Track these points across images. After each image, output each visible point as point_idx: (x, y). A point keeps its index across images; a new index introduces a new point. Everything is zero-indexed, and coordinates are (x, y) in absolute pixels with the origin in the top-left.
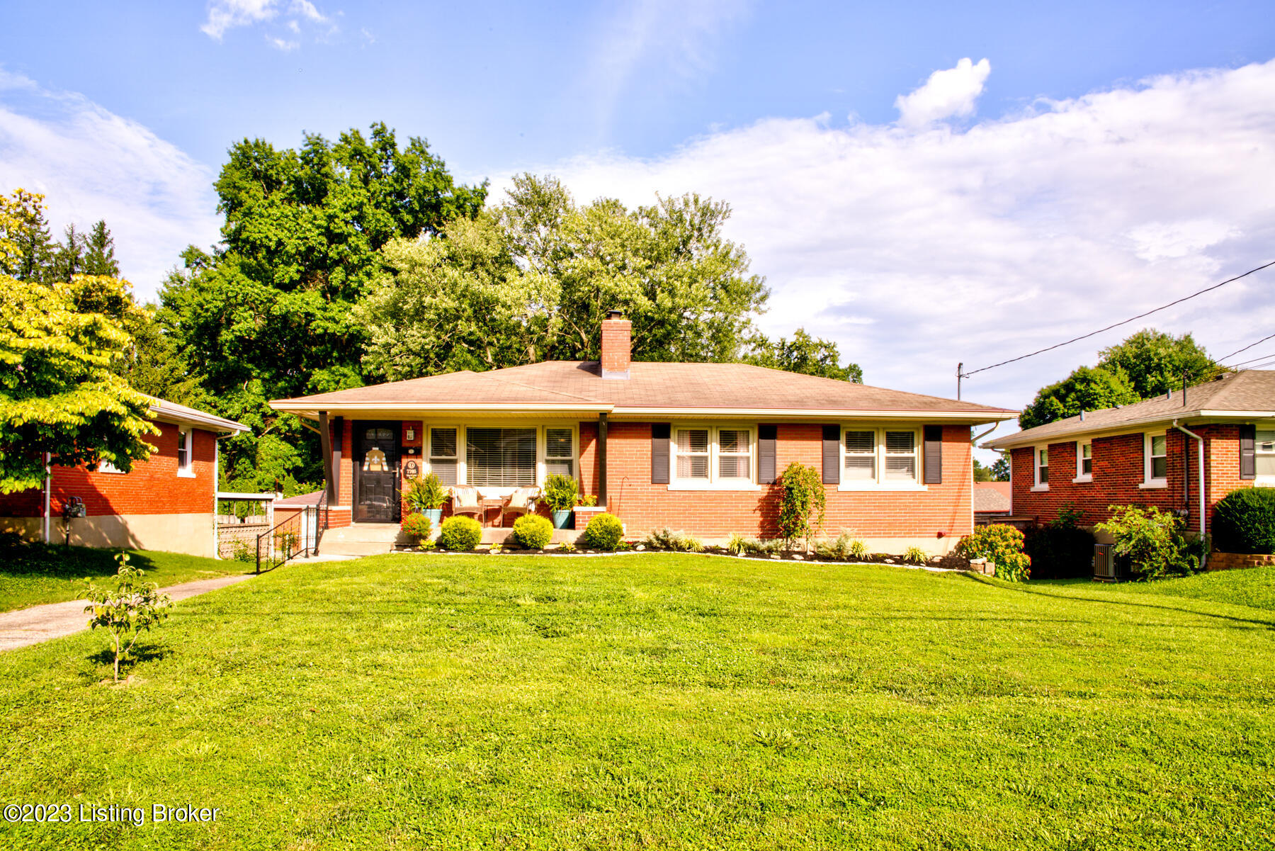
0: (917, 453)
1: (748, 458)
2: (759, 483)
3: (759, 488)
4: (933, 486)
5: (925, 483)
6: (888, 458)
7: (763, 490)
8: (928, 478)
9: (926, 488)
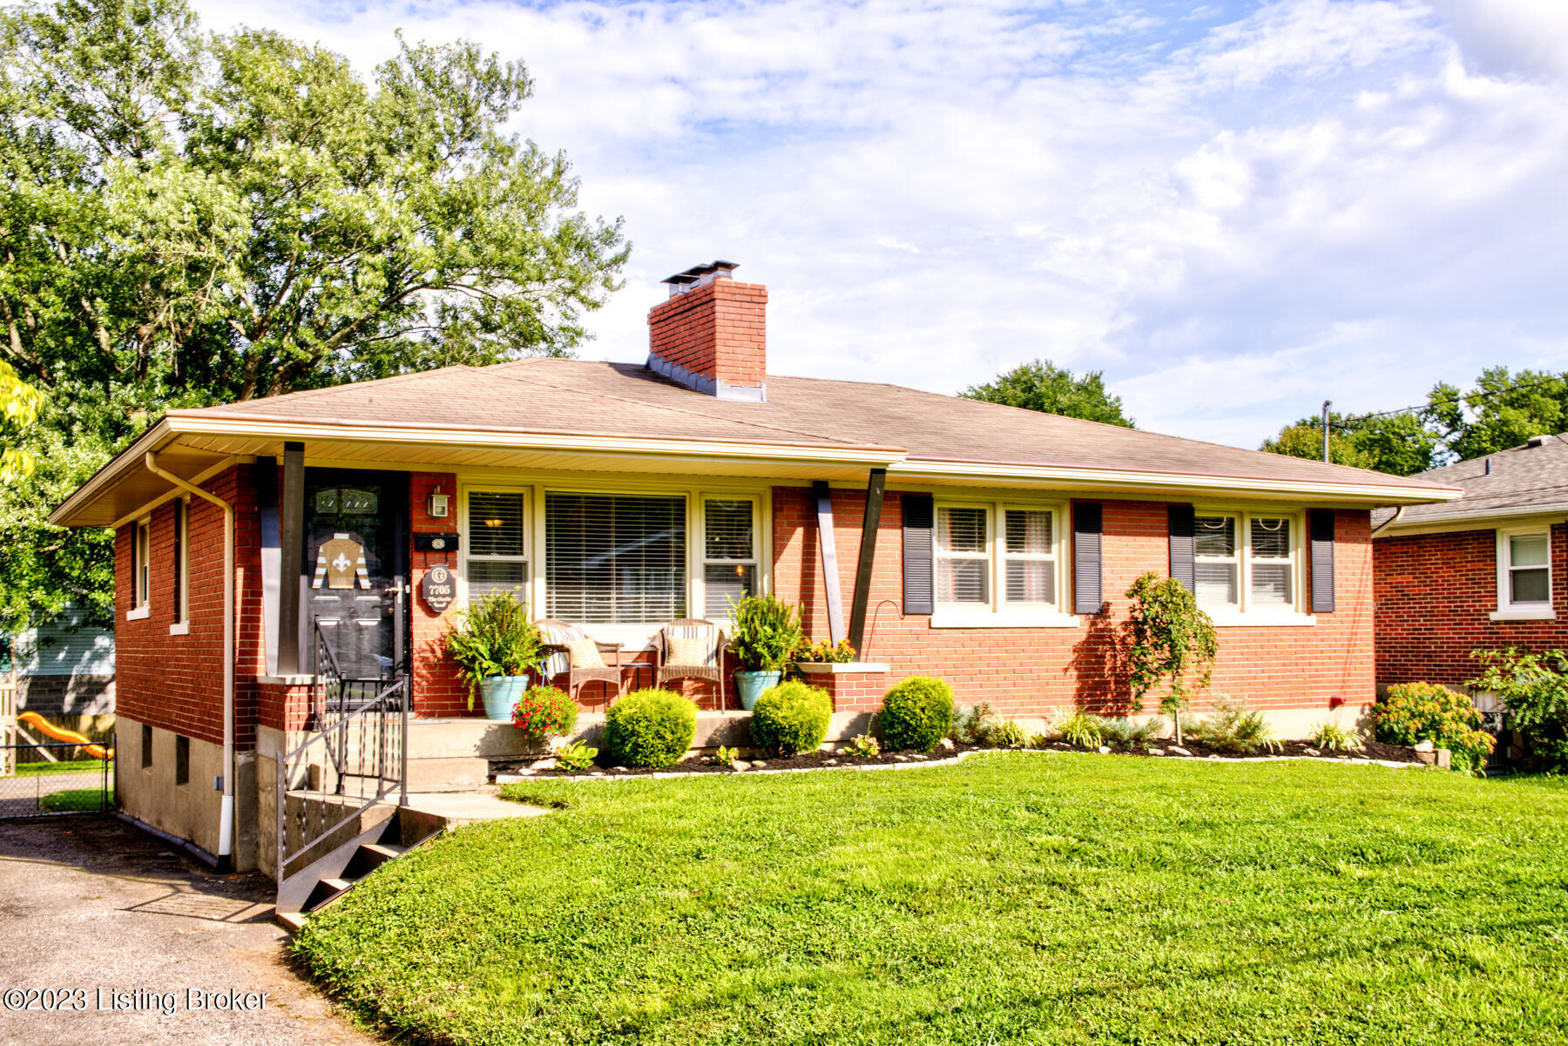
0: (1294, 560)
1: (1049, 566)
2: (1074, 611)
3: (1077, 621)
4: (1325, 617)
5: (1310, 609)
6: (1256, 567)
7: (1079, 627)
8: (1317, 602)
9: (1312, 620)
